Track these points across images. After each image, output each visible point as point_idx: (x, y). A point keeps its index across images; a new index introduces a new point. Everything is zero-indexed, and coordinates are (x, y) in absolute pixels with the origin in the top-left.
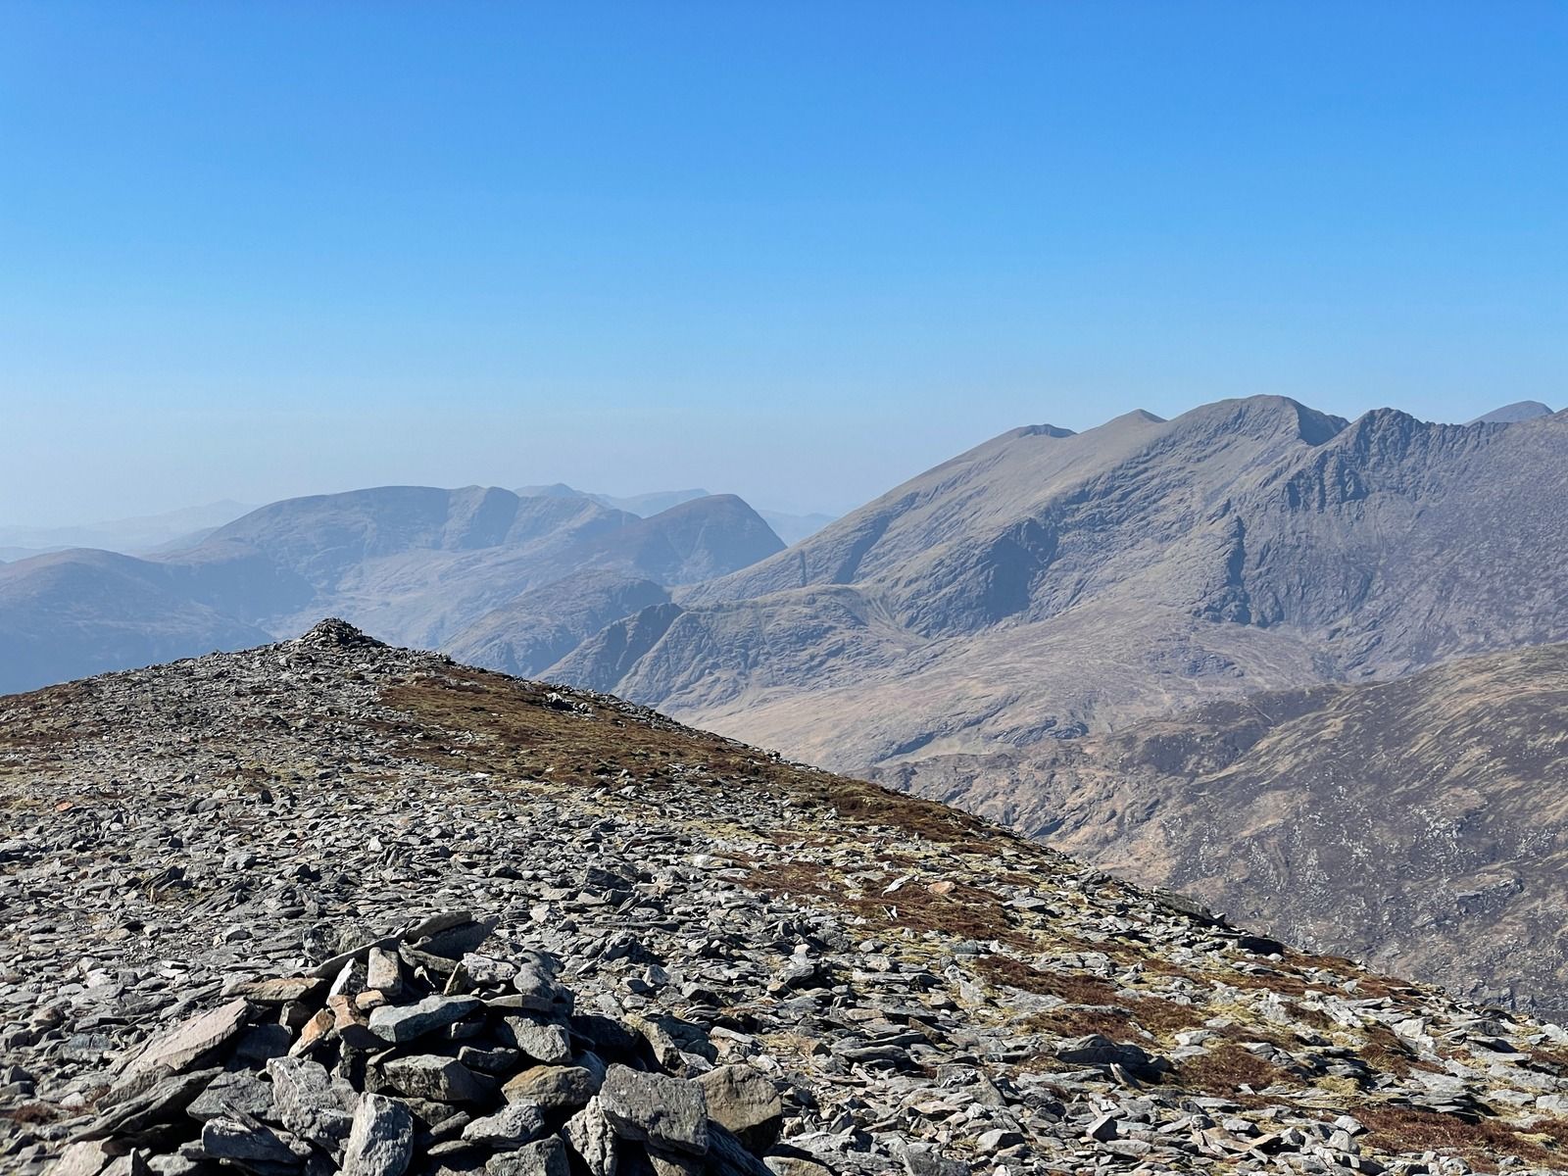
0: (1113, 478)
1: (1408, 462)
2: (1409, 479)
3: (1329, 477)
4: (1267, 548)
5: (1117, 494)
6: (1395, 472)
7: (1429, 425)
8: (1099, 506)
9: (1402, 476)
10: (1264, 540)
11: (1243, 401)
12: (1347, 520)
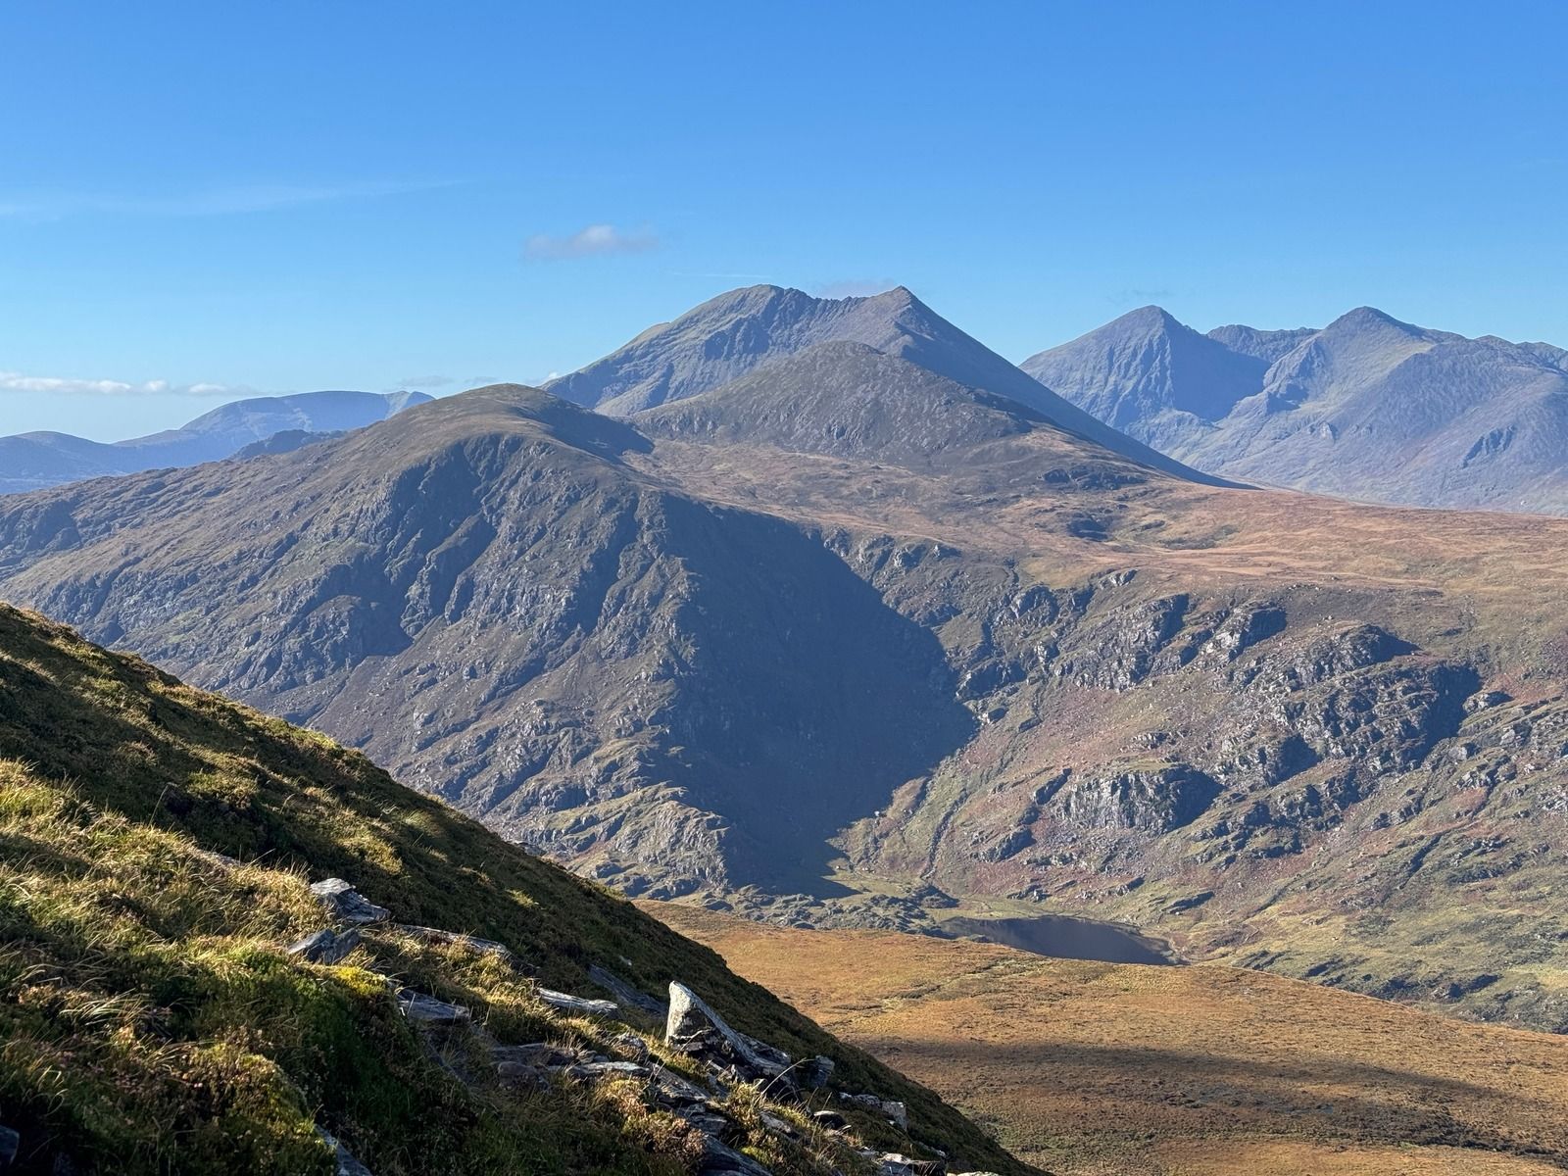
0: (650, 345)
1: (797, 326)
2: (794, 337)
3: (739, 336)
4: (682, 383)
5: (649, 358)
6: (786, 333)
7: (818, 300)
8: (636, 365)
9: (790, 336)
10: (680, 379)
11: (747, 289)
12: (742, 365)
